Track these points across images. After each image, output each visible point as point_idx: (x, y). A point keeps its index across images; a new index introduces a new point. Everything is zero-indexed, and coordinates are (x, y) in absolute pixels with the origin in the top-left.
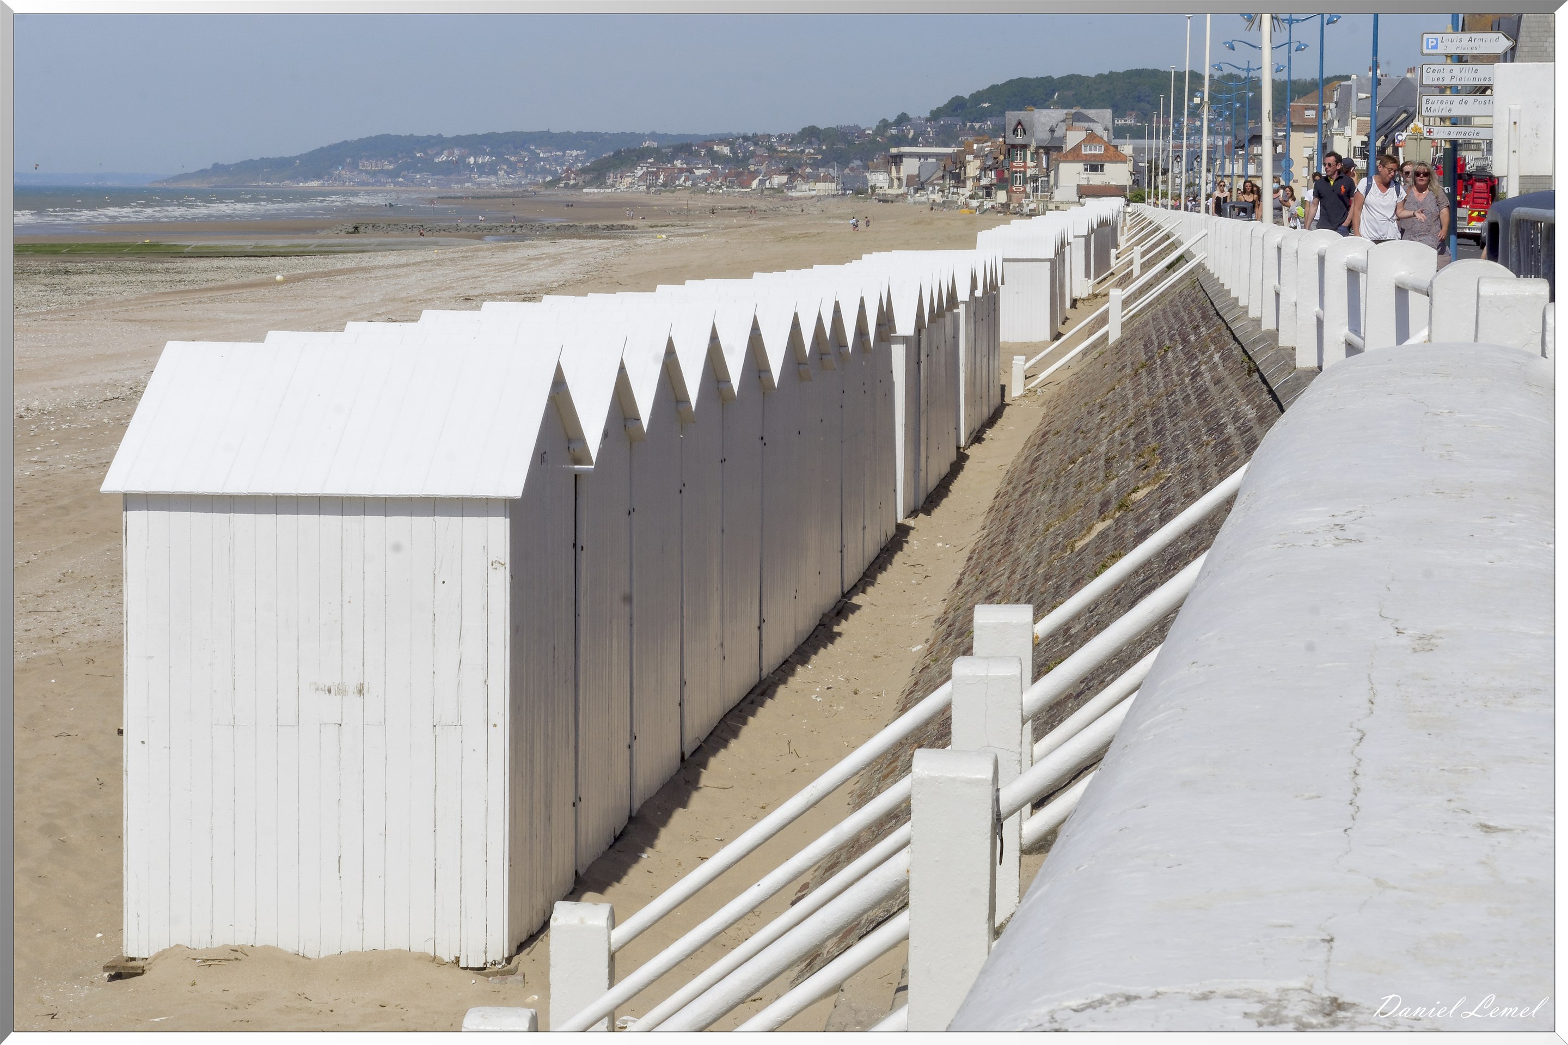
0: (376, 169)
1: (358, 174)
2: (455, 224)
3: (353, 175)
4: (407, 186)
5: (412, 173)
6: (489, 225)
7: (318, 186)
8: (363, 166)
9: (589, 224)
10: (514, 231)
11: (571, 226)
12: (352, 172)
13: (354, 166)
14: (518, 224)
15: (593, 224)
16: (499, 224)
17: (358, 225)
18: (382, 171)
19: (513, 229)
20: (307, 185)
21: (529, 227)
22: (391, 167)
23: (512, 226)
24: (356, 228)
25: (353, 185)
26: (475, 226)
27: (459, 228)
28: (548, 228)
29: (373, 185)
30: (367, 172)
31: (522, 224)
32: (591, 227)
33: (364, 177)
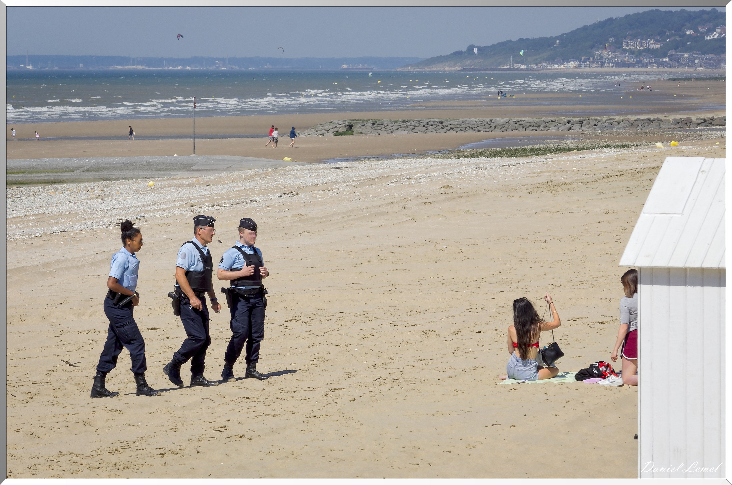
0: (642, 48)
1: (621, 54)
2: (488, 120)
3: (616, 55)
4: (671, 66)
5: (680, 52)
6: (536, 120)
7: (574, 68)
8: (627, 45)
9: (678, 117)
10: (570, 129)
11: (652, 121)
12: (615, 52)
13: (618, 46)
14: (577, 119)
15: (684, 116)
16: (550, 119)
17: (353, 122)
18: (648, 51)
19: (569, 125)
20: (562, 66)
21: (592, 123)
22: (658, 46)
23: (568, 122)
24: (350, 127)
25: (612, 67)
26: (516, 122)
27: (493, 125)
28: (619, 123)
29: (634, 66)
30: (632, 52)
31: (582, 118)
32: (680, 122)
33: (627, 58)
